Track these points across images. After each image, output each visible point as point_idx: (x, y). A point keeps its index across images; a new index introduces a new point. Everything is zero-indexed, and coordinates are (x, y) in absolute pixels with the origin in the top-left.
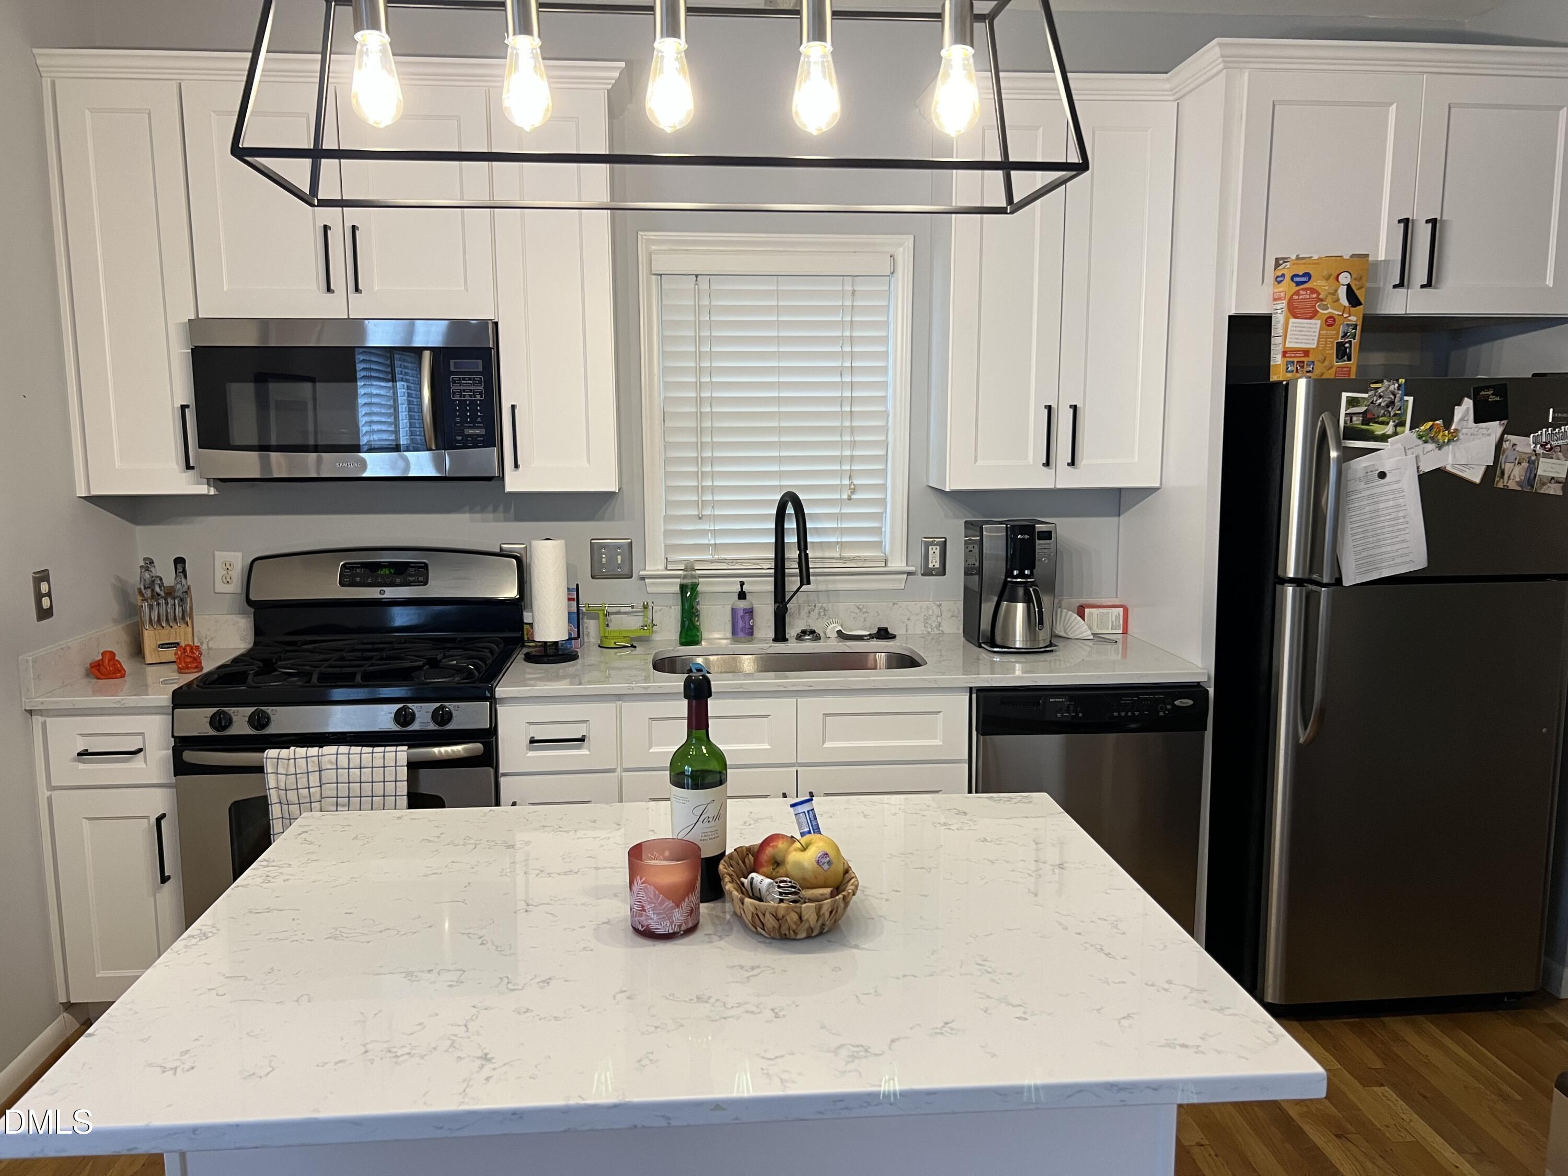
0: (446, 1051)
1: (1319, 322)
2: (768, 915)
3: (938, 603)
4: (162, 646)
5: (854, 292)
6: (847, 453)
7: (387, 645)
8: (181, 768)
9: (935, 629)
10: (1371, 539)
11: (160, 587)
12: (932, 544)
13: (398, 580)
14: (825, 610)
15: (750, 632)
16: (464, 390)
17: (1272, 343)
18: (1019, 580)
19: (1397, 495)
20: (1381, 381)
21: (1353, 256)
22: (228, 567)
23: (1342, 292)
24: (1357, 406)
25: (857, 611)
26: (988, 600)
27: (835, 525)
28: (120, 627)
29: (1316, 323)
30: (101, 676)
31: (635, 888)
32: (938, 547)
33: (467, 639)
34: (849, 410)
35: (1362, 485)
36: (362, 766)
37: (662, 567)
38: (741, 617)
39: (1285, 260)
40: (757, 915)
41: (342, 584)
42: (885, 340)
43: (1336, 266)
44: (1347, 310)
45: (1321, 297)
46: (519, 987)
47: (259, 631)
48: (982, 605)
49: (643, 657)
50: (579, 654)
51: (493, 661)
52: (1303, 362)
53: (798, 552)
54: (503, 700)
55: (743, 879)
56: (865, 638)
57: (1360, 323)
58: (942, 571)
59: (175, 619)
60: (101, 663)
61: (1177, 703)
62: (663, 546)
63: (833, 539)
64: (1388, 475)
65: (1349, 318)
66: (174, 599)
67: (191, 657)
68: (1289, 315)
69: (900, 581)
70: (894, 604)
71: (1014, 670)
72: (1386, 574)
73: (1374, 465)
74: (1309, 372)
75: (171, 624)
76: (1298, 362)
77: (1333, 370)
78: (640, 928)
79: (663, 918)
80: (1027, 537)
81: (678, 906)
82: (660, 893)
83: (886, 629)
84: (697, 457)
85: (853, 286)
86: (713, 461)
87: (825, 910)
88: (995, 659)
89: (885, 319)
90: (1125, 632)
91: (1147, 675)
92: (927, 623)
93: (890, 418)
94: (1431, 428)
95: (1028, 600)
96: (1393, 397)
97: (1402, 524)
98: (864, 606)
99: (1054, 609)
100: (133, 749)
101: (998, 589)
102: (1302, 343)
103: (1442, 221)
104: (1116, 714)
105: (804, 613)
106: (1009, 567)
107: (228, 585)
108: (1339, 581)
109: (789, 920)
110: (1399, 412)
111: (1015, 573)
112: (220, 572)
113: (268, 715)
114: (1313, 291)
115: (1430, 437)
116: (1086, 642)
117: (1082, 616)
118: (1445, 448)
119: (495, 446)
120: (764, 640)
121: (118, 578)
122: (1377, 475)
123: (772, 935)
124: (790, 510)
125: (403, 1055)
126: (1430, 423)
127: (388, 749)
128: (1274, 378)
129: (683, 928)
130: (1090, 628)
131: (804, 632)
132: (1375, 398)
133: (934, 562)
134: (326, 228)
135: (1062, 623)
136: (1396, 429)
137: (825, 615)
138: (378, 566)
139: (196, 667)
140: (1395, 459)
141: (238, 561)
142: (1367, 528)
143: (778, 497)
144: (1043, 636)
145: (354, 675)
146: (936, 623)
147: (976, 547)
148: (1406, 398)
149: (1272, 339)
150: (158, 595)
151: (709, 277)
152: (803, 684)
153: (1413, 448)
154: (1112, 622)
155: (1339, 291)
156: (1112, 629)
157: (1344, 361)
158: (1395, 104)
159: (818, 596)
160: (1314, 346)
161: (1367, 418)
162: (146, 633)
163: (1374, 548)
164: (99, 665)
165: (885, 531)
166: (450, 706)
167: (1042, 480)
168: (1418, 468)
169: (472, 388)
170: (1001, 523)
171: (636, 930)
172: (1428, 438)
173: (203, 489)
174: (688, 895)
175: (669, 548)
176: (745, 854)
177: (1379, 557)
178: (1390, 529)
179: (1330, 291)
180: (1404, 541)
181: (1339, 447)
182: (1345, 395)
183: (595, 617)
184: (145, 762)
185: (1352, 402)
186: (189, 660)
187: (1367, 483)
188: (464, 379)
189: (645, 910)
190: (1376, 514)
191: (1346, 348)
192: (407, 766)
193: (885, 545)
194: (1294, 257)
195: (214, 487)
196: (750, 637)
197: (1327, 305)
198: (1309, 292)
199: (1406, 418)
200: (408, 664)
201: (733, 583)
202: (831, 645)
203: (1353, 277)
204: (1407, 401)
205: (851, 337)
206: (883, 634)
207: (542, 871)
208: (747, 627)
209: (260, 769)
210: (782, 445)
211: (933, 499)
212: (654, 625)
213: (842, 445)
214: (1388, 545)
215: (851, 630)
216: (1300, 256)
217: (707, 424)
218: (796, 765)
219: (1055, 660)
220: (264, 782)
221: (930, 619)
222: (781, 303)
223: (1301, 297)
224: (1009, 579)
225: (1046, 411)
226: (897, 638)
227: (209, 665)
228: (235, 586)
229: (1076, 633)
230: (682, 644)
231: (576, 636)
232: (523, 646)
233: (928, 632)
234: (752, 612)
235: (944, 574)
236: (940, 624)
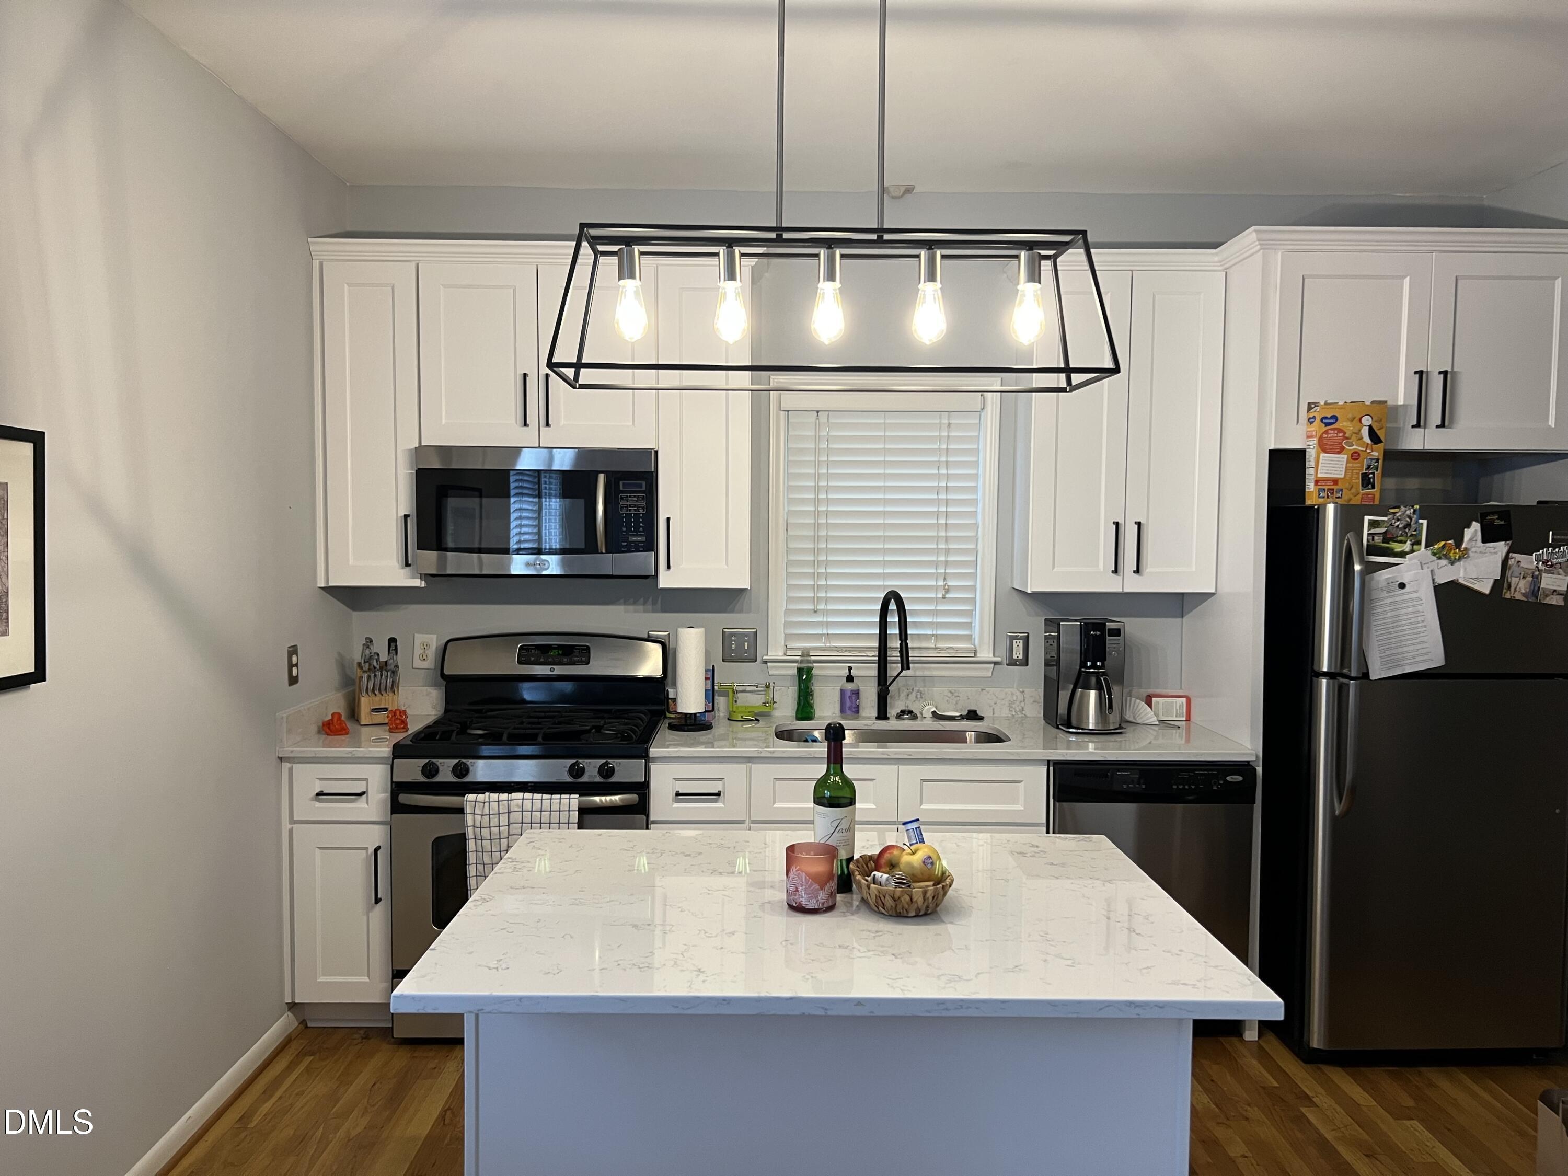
0: (673, 966)
1: (1346, 456)
2: (887, 897)
3: (1021, 690)
4: (374, 710)
5: (949, 425)
6: (942, 558)
7: (557, 714)
8: (397, 808)
9: (1019, 713)
10: (1394, 640)
11: (377, 662)
12: (1016, 638)
13: (565, 660)
14: (921, 693)
15: (856, 710)
16: (630, 506)
17: (1307, 473)
18: (1092, 670)
19: (1415, 603)
20: (1398, 507)
21: (1373, 402)
22: (425, 647)
23: (1365, 432)
24: (1378, 528)
25: (950, 695)
26: (1064, 688)
27: (930, 620)
28: (340, 694)
29: (1344, 457)
30: (330, 733)
31: (791, 874)
32: (1021, 641)
33: (619, 711)
34: (944, 522)
35: (1385, 594)
36: (543, 810)
37: (781, 652)
38: (849, 697)
39: (1316, 405)
40: (880, 897)
41: (520, 662)
42: (975, 464)
43: (1357, 409)
44: (1369, 446)
45: (1347, 435)
46: (713, 935)
47: (450, 700)
48: (1060, 692)
49: (766, 729)
50: (713, 725)
51: (645, 728)
52: (1333, 490)
53: (900, 642)
54: (656, 759)
55: (866, 878)
56: (957, 718)
57: (1381, 458)
58: (1025, 662)
59: (386, 688)
60: (331, 722)
61: (1228, 778)
62: (783, 635)
63: (929, 632)
64: (1407, 586)
65: (1372, 453)
66: (388, 671)
67: (400, 719)
68: (1320, 450)
69: (987, 669)
70: (982, 690)
71: (1087, 748)
72: (1408, 670)
73: (1394, 577)
74: (1338, 497)
75: (382, 693)
76: (1328, 489)
77: (1359, 497)
78: (794, 904)
79: (812, 897)
80: (1098, 633)
81: (822, 889)
82: (810, 878)
83: (975, 712)
84: (814, 561)
85: (949, 419)
86: (827, 563)
87: (929, 895)
88: (1071, 739)
89: (976, 447)
90: (1188, 719)
91: (1202, 754)
92: (1012, 707)
93: (980, 530)
94: (1444, 546)
95: (1099, 688)
96: (1409, 520)
97: (1421, 627)
98: (955, 691)
99: (1124, 698)
100: (359, 792)
101: (1074, 679)
102: (1331, 473)
103: (1453, 372)
104: (1175, 787)
105: (903, 695)
106: (1082, 659)
107: (424, 662)
108: (1366, 675)
109: (903, 901)
110: (1415, 533)
111: (1089, 664)
112: (418, 651)
113: (468, 766)
114: (1340, 431)
115: (1443, 555)
116: (1153, 727)
117: (1149, 704)
118: (1457, 564)
119: (653, 551)
120: (869, 718)
121: (339, 654)
122: (1397, 585)
123: (890, 913)
124: (893, 606)
125: (644, 967)
126: (1443, 543)
127: (563, 796)
128: (1308, 502)
129: (825, 905)
130: (1156, 715)
131: (903, 712)
132: (1393, 521)
133: (1018, 654)
134: (525, 375)
135: (1131, 708)
136: (1413, 547)
137: (921, 697)
138: (548, 648)
139: (403, 728)
140: (1413, 572)
141: (433, 641)
142: (1390, 631)
143: (883, 596)
144: (1113, 719)
145: (536, 736)
146: (1020, 707)
147: (1055, 641)
148: (1421, 521)
149: (1307, 469)
150: (375, 668)
151: (827, 412)
152: (904, 753)
153: (1428, 563)
154: (1177, 710)
155: (1362, 431)
156: (1176, 716)
157: (1369, 489)
158: (1408, 278)
159: (915, 682)
160: (1342, 476)
161: (1387, 538)
162: (363, 699)
163: (1396, 648)
164: (329, 724)
165: (975, 626)
166: (613, 762)
167: (1112, 585)
168: (1433, 580)
169: (637, 503)
170: (1076, 621)
171: (791, 907)
172: (1441, 555)
173: (417, 583)
174: (829, 881)
175: (787, 637)
176: (868, 860)
177: (1400, 656)
178: (1411, 632)
179: (1354, 431)
180: (1423, 642)
181: (1362, 561)
182: (1367, 518)
183: (725, 694)
184: (367, 803)
185: (1373, 524)
186: (398, 722)
187: (1388, 592)
188: (630, 497)
189: (798, 891)
190: (1397, 619)
191: (1370, 478)
192: (578, 811)
193: (974, 639)
194: (1322, 403)
195: (425, 580)
196: (856, 715)
197: (1352, 442)
198: (1336, 432)
199: (1421, 538)
200: (577, 728)
201: (843, 668)
202: (928, 724)
203: (1374, 420)
204: (1422, 524)
205: (947, 462)
206: (973, 715)
207: (715, 871)
208: (854, 705)
209: (460, 811)
210: (885, 551)
211: (1016, 598)
212: (775, 702)
213: (938, 551)
214: (1410, 645)
215: (944, 712)
216: (1328, 402)
217: (823, 533)
218: (897, 823)
219: (1126, 740)
220: (464, 821)
221: (1014, 703)
222: (887, 434)
223: (1329, 436)
224: (1083, 670)
225: (1114, 527)
226: (985, 719)
227: (414, 727)
228: (430, 663)
229: (1144, 719)
230: (798, 719)
231: (711, 709)
232: (666, 717)
233: (1013, 715)
234: (858, 693)
235: (1027, 664)
236: (1023, 708)
